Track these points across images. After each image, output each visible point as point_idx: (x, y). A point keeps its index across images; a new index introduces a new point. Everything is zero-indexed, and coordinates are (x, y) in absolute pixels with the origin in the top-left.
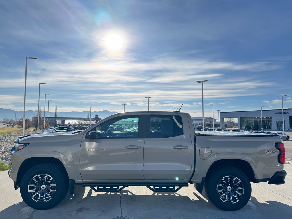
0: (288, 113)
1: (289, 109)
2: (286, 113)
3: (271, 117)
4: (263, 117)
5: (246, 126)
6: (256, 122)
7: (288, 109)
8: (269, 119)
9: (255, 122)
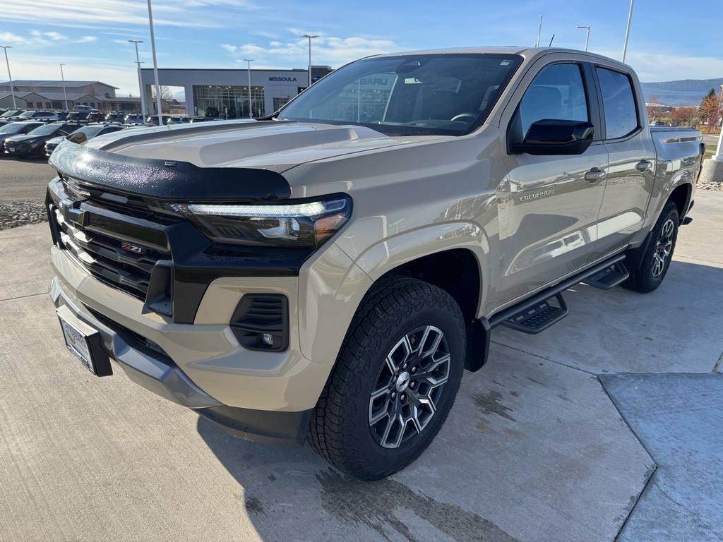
0: (295, 79)
1: (294, 71)
2: (292, 79)
3: (260, 88)
4: (252, 88)
5: (208, 108)
6: (230, 97)
7: (291, 69)
8: (257, 91)
9: (227, 97)
